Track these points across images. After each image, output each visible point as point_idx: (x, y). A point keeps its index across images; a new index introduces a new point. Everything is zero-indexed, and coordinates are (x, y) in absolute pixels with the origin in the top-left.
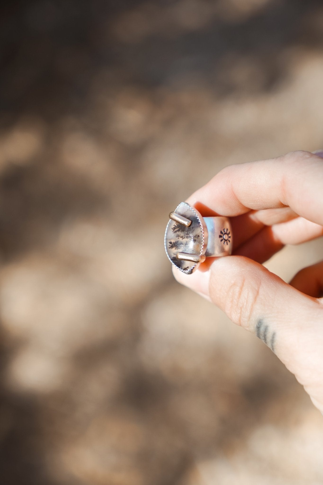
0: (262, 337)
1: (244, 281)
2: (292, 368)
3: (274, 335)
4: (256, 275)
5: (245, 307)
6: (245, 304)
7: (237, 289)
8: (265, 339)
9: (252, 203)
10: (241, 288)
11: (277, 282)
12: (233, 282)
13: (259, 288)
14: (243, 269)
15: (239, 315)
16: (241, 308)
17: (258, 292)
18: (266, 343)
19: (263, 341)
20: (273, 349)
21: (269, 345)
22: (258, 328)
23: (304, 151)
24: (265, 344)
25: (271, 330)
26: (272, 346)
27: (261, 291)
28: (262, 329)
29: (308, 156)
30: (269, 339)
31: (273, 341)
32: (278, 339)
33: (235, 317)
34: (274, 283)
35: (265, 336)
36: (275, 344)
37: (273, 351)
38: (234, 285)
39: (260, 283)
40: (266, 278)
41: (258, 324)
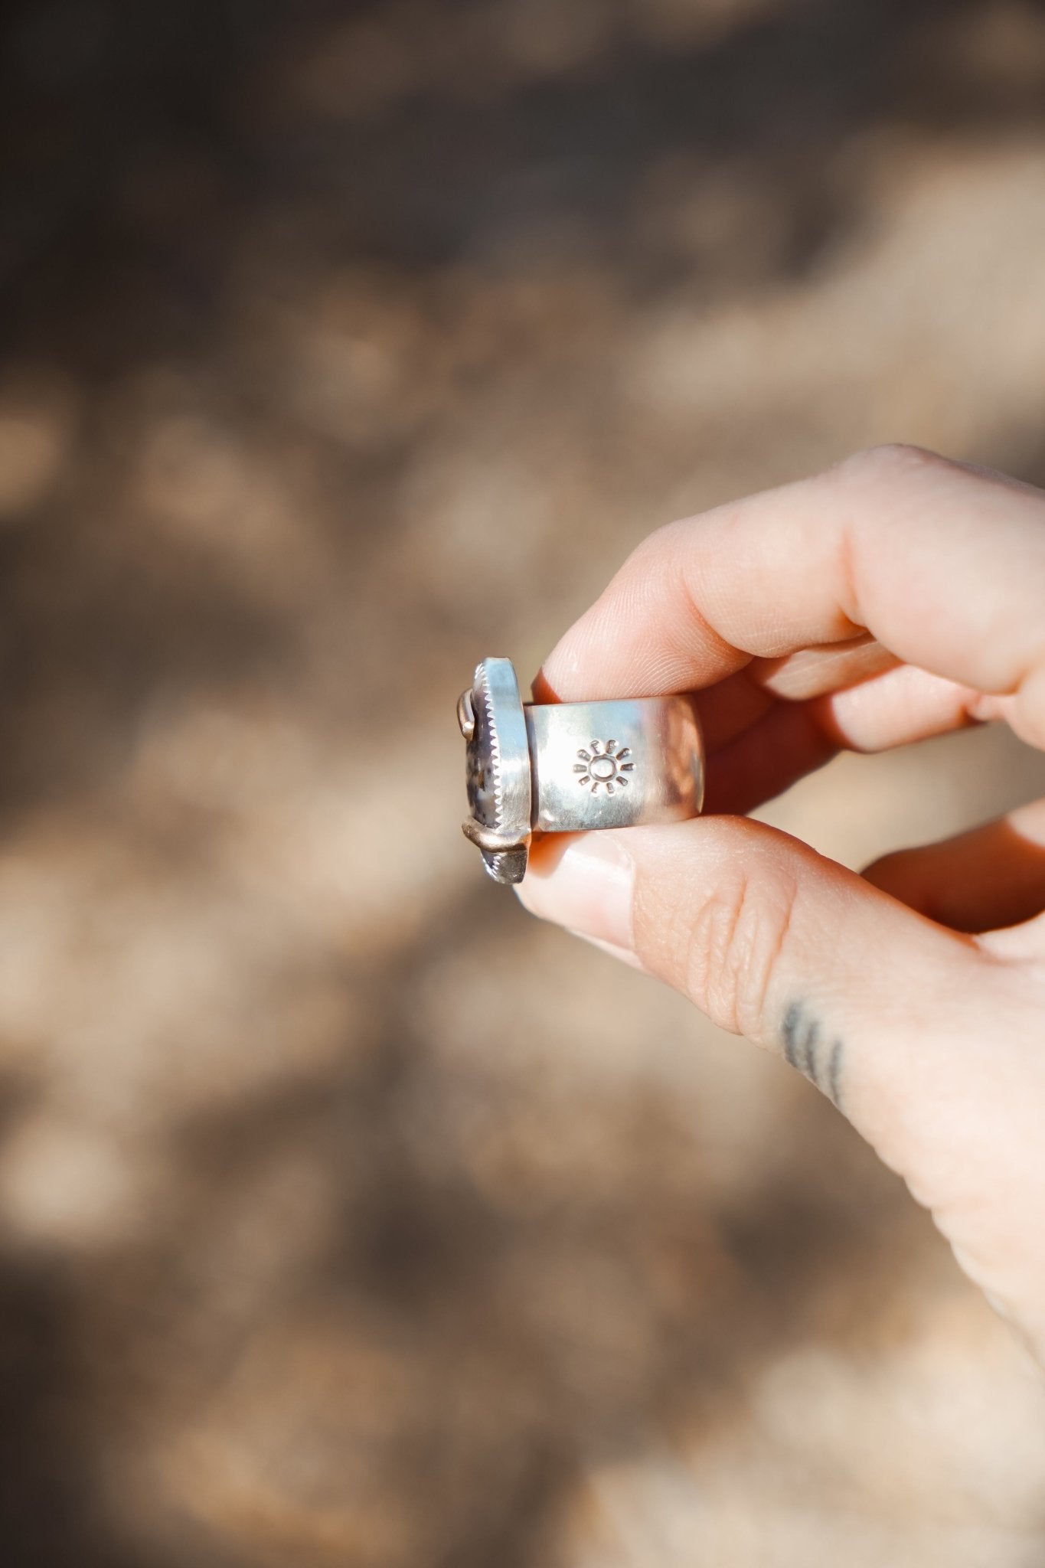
0: (802, 1062)
1: (744, 885)
2: (895, 1155)
3: (837, 1049)
4: (782, 868)
5: (746, 967)
6: (748, 959)
7: (724, 915)
8: (811, 1067)
9: (756, 635)
10: (737, 911)
11: (849, 887)
12: (709, 893)
13: (790, 907)
14: (739, 852)
15: (731, 996)
16: (736, 974)
17: (787, 919)
18: (815, 1078)
19: (806, 1074)
20: (836, 1097)
21: (824, 1088)
22: (789, 1030)
23: (900, 445)
24: (811, 1080)
25: (827, 1034)
26: (834, 1087)
27: (798, 917)
28: (800, 1034)
29: (915, 460)
30: (821, 1067)
31: (833, 1070)
32: (849, 1061)
33: (719, 1005)
34: (837, 890)
35: (810, 1056)
36: (841, 1078)
37: (835, 1104)
38: (715, 901)
39: (795, 891)
40: (813, 873)
41: (788, 1018)
